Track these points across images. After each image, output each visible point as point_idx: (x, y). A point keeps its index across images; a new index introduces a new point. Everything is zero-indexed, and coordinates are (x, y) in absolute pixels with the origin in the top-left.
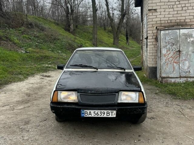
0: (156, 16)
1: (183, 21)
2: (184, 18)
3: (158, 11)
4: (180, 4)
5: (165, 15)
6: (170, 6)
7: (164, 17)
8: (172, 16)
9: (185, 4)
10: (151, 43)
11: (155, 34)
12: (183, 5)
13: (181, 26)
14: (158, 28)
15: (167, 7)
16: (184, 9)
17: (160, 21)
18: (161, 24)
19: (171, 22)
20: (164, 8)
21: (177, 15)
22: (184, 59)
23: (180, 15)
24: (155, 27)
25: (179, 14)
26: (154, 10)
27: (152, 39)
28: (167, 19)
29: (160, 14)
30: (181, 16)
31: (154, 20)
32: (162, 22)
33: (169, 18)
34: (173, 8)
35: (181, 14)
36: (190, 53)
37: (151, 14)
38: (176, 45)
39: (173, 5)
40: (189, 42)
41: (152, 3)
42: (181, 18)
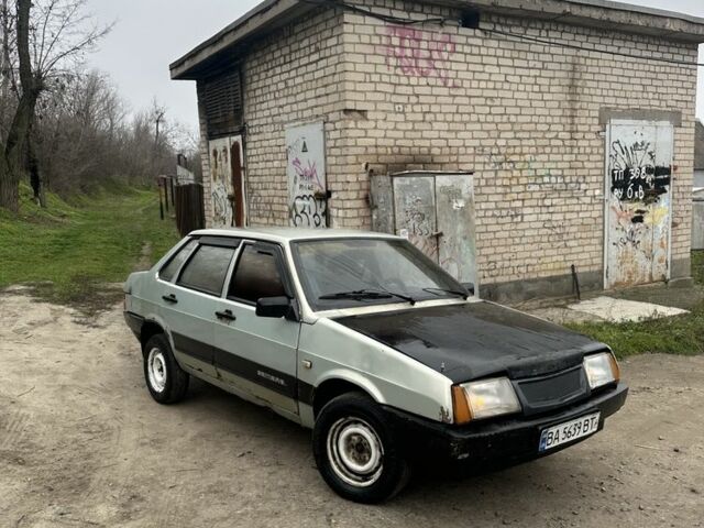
0: (366, 130)
1: (425, 150)
2: (427, 143)
3: (370, 115)
4: (418, 103)
5: (386, 130)
6: (397, 107)
7: (385, 137)
8: (401, 134)
9: (430, 105)
10: (355, 213)
11: (364, 186)
12: (426, 108)
13: (421, 166)
14: (370, 167)
15: (391, 107)
16: (428, 117)
17: (376, 146)
18: (378, 155)
19: (400, 154)
20: (383, 111)
21: (414, 135)
22: (448, 257)
23: (419, 134)
24: (363, 165)
25: (418, 130)
26: (359, 111)
27: (357, 199)
28: (391, 142)
29: (376, 128)
30: (422, 138)
31: (360, 142)
32: (381, 150)
33: (396, 139)
34: (403, 112)
35: (422, 131)
36: (459, 240)
37: (352, 125)
38: (428, 219)
39: (404, 105)
40: (455, 211)
41: (354, 91)
42: (422, 143)
